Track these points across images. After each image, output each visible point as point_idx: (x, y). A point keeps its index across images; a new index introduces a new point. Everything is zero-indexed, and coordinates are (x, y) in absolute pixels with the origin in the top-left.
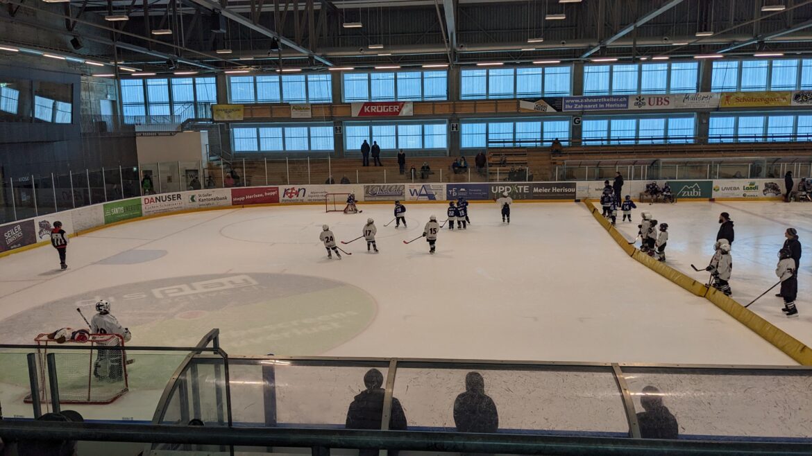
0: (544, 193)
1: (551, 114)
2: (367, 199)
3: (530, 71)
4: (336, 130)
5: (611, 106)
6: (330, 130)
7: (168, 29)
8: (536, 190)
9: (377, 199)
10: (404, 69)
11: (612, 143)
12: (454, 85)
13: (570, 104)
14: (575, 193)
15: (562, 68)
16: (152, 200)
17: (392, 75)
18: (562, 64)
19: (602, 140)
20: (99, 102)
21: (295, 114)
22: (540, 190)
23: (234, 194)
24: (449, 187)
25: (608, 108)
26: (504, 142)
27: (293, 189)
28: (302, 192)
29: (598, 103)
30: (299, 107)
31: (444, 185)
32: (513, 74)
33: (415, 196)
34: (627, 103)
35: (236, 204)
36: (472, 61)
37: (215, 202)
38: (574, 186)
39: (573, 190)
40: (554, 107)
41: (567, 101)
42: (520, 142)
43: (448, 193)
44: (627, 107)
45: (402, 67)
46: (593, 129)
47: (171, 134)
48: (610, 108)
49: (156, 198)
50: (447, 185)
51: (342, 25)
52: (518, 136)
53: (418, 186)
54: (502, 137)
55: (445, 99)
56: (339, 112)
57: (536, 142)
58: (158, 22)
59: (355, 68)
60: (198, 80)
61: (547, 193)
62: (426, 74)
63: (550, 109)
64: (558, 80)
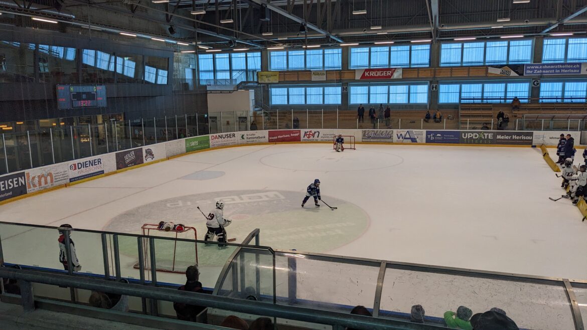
0: (506, 139)
1: (514, 77)
2: (364, 140)
3: (498, 44)
4: (343, 89)
5: (566, 71)
6: (339, 89)
7: (230, 19)
8: (499, 137)
9: (372, 140)
10: (396, 44)
11: (566, 101)
12: (435, 55)
13: (530, 69)
14: (532, 140)
15: (525, 41)
16: (216, 137)
17: (387, 49)
18: (526, 38)
19: (557, 99)
20: (185, 70)
21: (314, 78)
22: (502, 137)
23: (270, 134)
24: (428, 133)
25: (563, 73)
26: (474, 99)
27: (311, 131)
28: (317, 134)
29: (554, 69)
30: (317, 73)
31: (424, 131)
32: (484, 46)
33: (401, 139)
34: (580, 69)
35: (271, 141)
36: (450, 37)
37: (257, 140)
38: (531, 134)
39: (530, 138)
40: (517, 72)
41: (528, 67)
42: (487, 99)
43: (427, 137)
44: (580, 72)
45: (395, 42)
46: (550, 90)
47: (230, 92)
48: (565, 73)
49: (219, 136)
50: (427, 132)
51: (352, 12)
52: (486, 95)
53: (403, 132)
54: (472, 95)
55: (428, 66)
56: (347, 76)
57: (500, 99)
58: (224, 14)
59: (360, 44)
60: (249, 55)
61: (508, 140)
62: (414, 47)
63: (513, 74)
64: (522, 51)
